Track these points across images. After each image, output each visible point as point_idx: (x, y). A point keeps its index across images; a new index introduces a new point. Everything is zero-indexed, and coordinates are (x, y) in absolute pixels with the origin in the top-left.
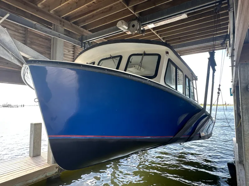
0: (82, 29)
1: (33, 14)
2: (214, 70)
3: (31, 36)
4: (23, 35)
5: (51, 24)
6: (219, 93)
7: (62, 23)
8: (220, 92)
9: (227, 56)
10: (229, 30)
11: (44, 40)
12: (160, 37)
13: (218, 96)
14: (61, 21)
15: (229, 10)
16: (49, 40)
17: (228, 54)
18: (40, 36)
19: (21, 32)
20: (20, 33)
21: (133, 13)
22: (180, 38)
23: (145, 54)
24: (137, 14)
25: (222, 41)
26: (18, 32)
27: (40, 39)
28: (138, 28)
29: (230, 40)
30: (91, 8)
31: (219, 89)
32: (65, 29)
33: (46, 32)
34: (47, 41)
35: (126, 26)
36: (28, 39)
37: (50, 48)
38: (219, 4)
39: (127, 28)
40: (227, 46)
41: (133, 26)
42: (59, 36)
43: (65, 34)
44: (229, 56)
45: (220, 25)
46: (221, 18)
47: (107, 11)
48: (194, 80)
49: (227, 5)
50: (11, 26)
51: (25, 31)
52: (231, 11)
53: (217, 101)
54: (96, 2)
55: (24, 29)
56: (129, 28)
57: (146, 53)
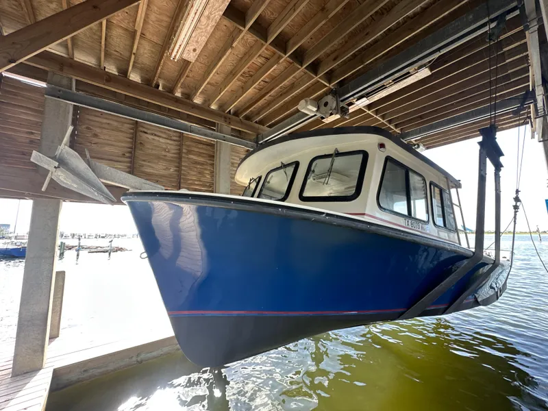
0: (257, 125)
1: (190, 113)
2: (498, 166)
3: (188, 143)
4: (177, 143)
5: (213, 124)
6: (516, 207)
7: (228, 120)
8: (518, 203)
9: (533, 137)
10: (530, 83)
11: (204, 146)
12: (383, 120)
13: (516, 212)
14: (225, 118)
15: (527, 28)
16: (212, 145)
17: (533, 132)
18: (200, 142)
19: (175, 138)
20: (174, 140)
21: (328, 85)
22: (421, 117)
23: (338, 154)
24: (333, 86)
25: (514, 107)
26: (171, 140)
27: (201, 146)
28: (334, 105)
29: (535, 101)
30: (263, 92)
31: (517, 199)
32: (232, 128)
33: (205, 135)
34: (209, 147)
35: (313, 106)
36: (184, 147)
37: (213, 156)
38: (498, 24)
39: (315, 109)
40: (530, 118)
41: (326, 104)
42: (224, 139)
43: (232, 135)
44: (536, 136)
45: (508, 77)
46: (507, 61)
47: (287, 92)
48: (453, 187)
49: (517, 12)
50: (162, 132)
51: (180, 137)
52: (532, 30)
53: (513, 223)
54: (267, 80)
55: (178, 135)
56: (318, 108)
57: (340, 152)
